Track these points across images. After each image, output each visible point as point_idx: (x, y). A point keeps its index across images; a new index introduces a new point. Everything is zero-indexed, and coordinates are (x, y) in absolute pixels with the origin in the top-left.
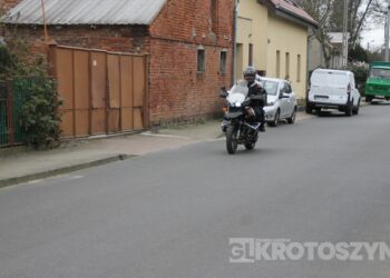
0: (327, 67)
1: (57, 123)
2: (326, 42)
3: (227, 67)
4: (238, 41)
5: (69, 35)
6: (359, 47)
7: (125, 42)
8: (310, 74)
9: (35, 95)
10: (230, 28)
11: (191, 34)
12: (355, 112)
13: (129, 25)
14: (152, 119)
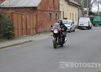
0: (83, 17)
1: (14, 32)
2: (83, 10)
3: (57, 17)
4: (60, 10)
5: (17, 10)
6: (91, 12)
7: (31, 11)
8: (79, 19)
9: (8, 25)
10: (58, 7)
11: (48, 9)
12: (91, 28)
13: (32, 7)
14: (38, 31)
